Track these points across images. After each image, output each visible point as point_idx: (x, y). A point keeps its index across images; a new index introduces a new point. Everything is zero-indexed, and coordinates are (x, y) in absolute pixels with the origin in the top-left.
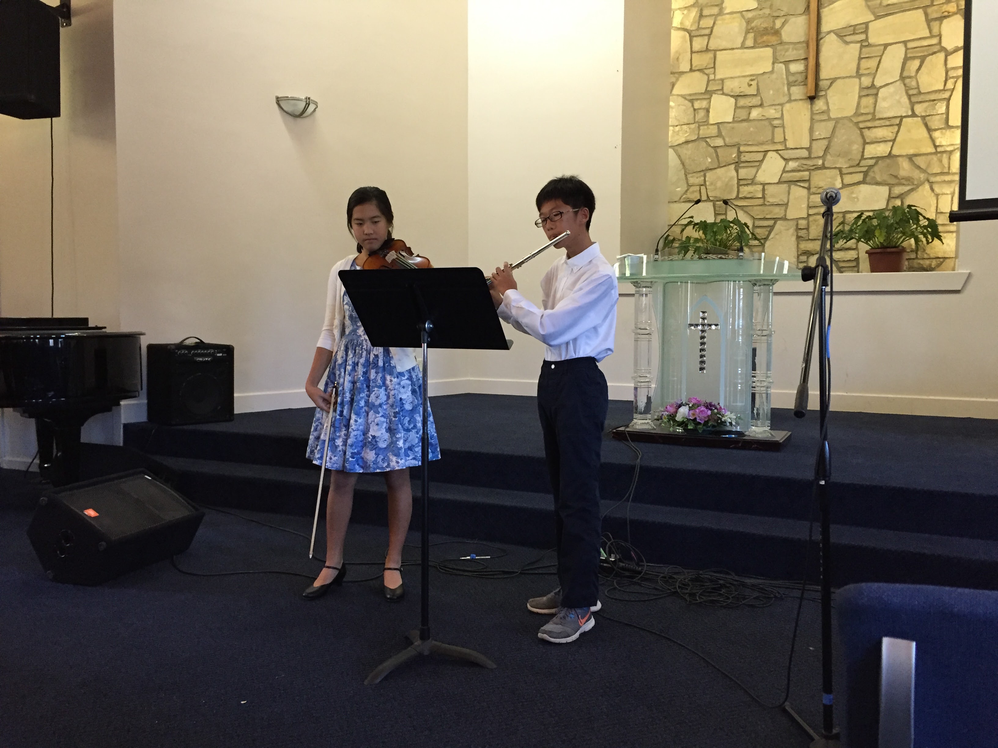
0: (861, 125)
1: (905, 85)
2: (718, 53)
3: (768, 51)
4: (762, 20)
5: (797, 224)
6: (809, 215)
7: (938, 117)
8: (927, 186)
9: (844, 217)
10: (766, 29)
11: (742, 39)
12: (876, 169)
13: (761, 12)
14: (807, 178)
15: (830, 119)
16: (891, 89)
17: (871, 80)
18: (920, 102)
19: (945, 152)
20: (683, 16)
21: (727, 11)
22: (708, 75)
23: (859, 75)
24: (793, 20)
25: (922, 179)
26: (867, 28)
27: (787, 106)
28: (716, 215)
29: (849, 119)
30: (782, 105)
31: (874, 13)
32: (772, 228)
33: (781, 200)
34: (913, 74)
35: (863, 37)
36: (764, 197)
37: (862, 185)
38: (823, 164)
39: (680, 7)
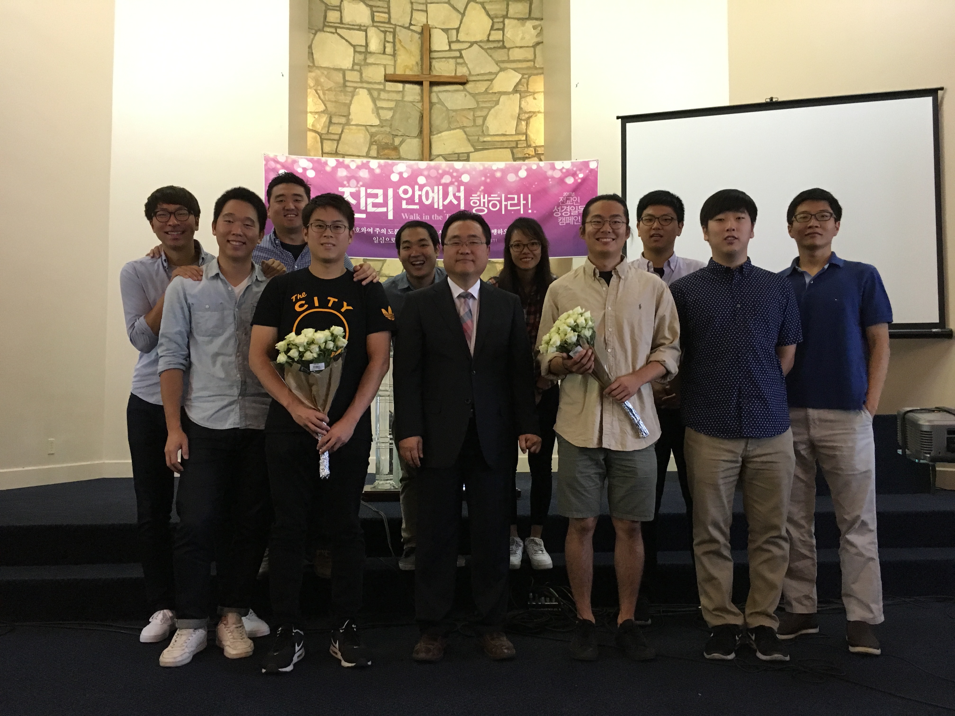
4: (384, 136)
10: (386, 143)
11: (367, 149)
13: (383, 129)
20: (314, 119)
21: (352, 123)
24: (408, 140)
26: (468, 157)
31: (473, 146)
39: (313, 111)
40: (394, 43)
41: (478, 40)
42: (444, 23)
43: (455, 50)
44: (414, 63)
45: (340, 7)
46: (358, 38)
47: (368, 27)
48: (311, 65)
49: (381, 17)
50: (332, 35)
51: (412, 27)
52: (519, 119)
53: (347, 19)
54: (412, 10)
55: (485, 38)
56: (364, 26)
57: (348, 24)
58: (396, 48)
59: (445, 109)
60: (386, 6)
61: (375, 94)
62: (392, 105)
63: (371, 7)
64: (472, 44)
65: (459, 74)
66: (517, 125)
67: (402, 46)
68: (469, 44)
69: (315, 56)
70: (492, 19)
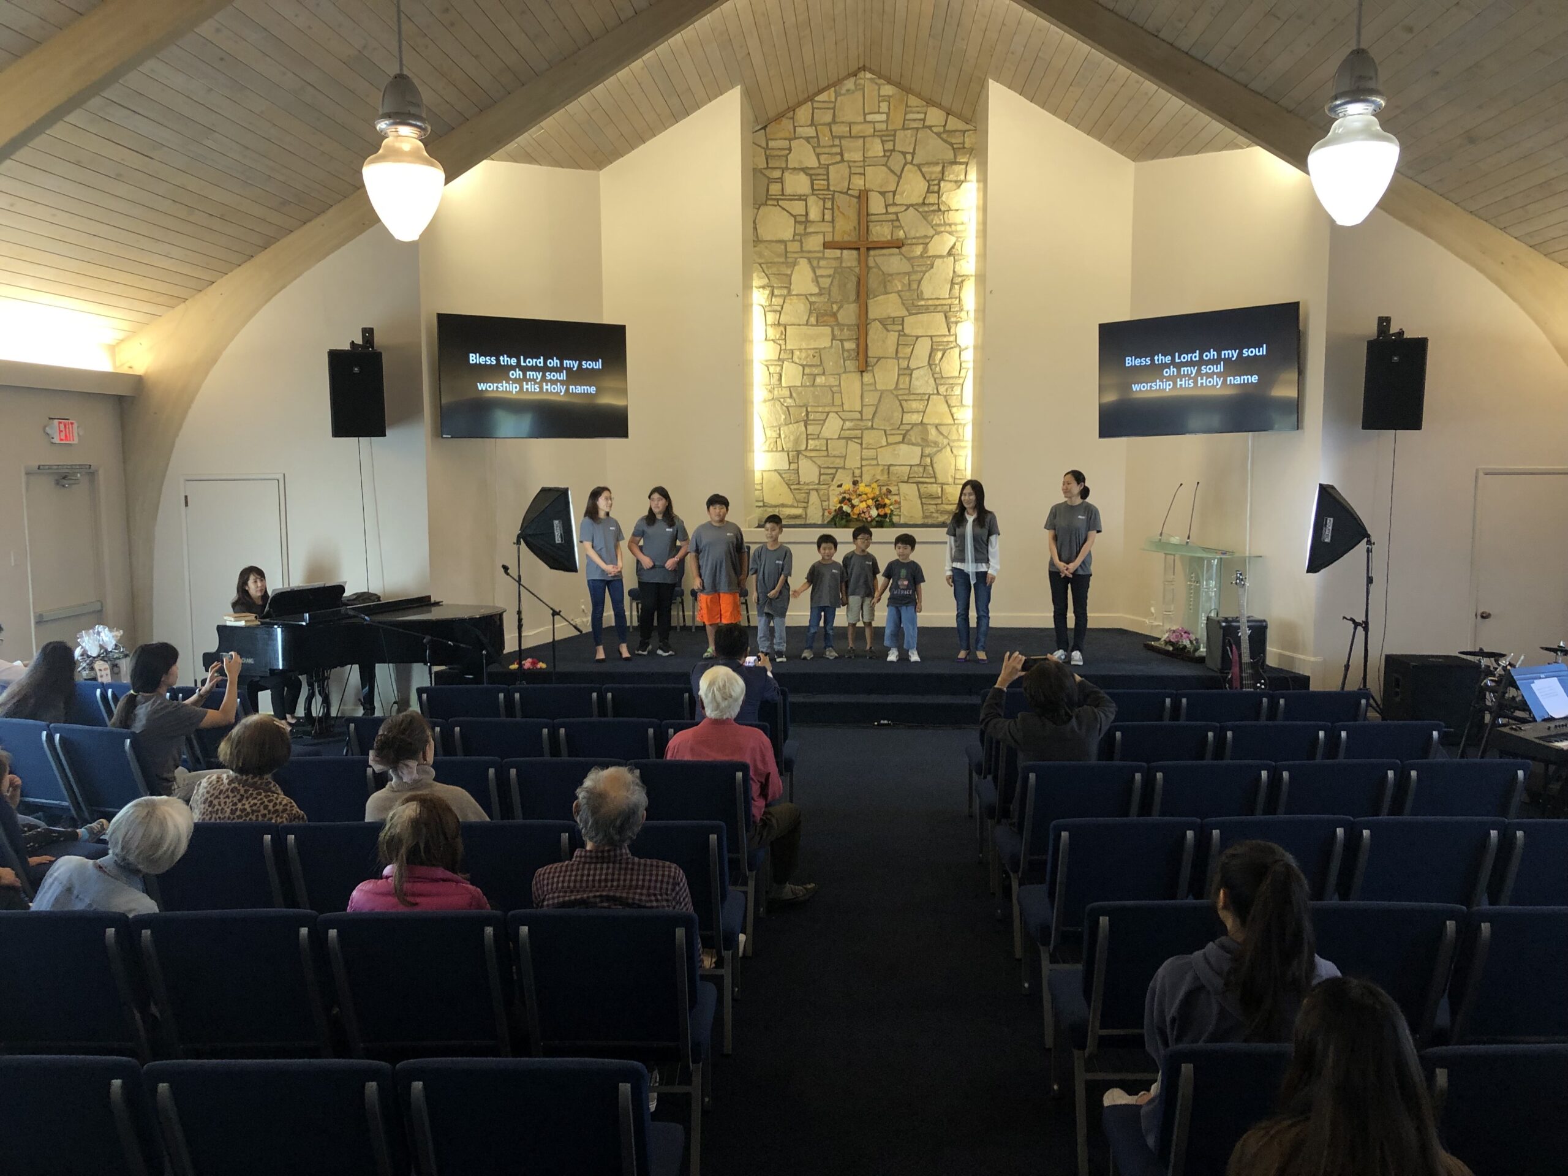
0: (900, 398)
1: (931, 369)
2: (787, 327)
3: (828, 330)
4: (822, 304)
5: (853, 473)
6: (862, 466)
7: (955, 397)
8: (948, 449)
9: (889, 469)
10: (825, 311)
11: (806, 318)
12: (911, 433)
13: (821, 297)
14: (860, 436)
15: (876, 390)
16: (921, 372)
17: (906, 363)
18: (941, 384)
19: (961, 424)
20: (758, 293)
21: (794, 293)
22: (780, 345)
23: (897, 357)
24: (846, 306)
25: (945, 444)
26: (903, 321)
27: (844, 375)
28: (790, 463)
29: (891, 391)
30: (839, 375)
31: (907, 310)
32: (834, 475)
33: (841, 453)
34: (937, 362)
35: (900, 327)
36: (827, 450)
37: (902, 444)
38: (872, 425)
39: (757, 285)
40: (832, 209)
41: (914, 203)
42: (881, 187)
43: (891, 213)
44: (852, 228)
45: (781, 178)
46: (798, 208)
47: (807, 196)
48: (756, 239)
49: (820, 184)
50: (774, 208)
51: (850, 192)
52: (952, 284)
53: (788, 190)
54: (850, 171)
55: (921, 201)
56: (804, 195)
57: (789, 195)
58: (835, 215)
59: (881, 273)
60: (825, 173)
61: (815, 263)
62: (831, 272)
63: (811, 175)
64: (908, 206)
65: (894, 238)
66: (950, 290)
67: (841, 212)
68: (905, 207)
69: (758, 231)
70: (928, 181)
